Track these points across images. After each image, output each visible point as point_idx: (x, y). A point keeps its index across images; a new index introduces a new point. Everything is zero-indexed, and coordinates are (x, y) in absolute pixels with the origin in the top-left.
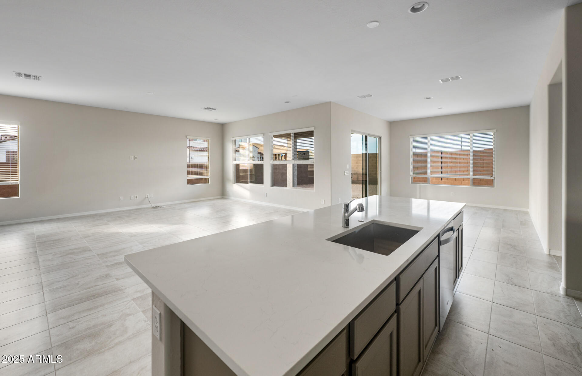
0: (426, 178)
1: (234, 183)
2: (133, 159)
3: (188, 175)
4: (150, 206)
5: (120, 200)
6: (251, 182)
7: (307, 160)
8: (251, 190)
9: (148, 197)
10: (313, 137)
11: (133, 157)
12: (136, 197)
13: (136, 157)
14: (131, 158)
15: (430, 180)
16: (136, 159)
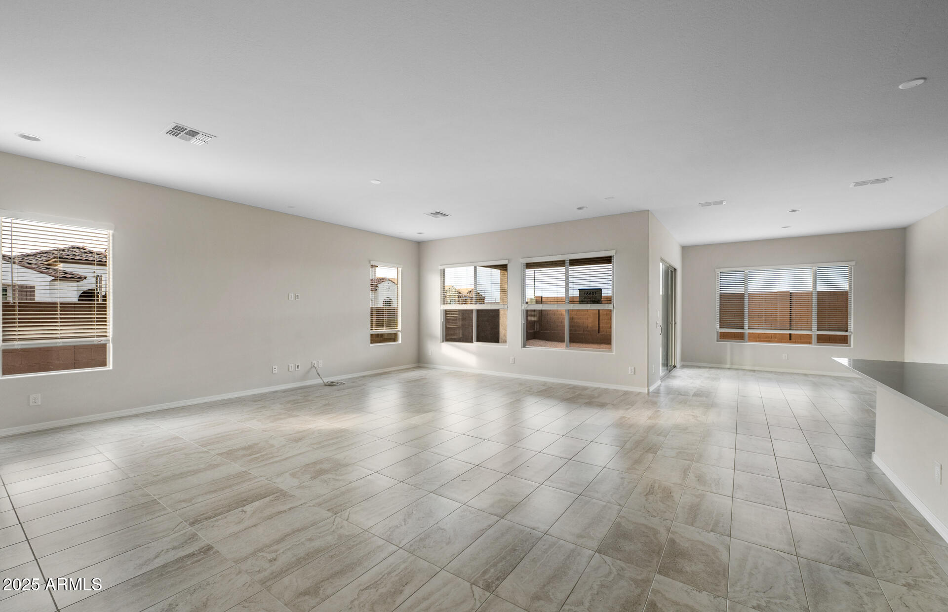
0: (743, 333)
1: (443, 342)
2: (292, 299)
3: (371, 327)
4: (319, 381)
5: (274, 372)
6: (478, 340)
7: (598, 303)
8: (479, 355)
9: (315, 366)
10: (611, 263)
11: (293, 294)
12: (298, 367)
13: (298, 296)
14: (290, 296)
15: (746, 337)
16: (298, 298)
